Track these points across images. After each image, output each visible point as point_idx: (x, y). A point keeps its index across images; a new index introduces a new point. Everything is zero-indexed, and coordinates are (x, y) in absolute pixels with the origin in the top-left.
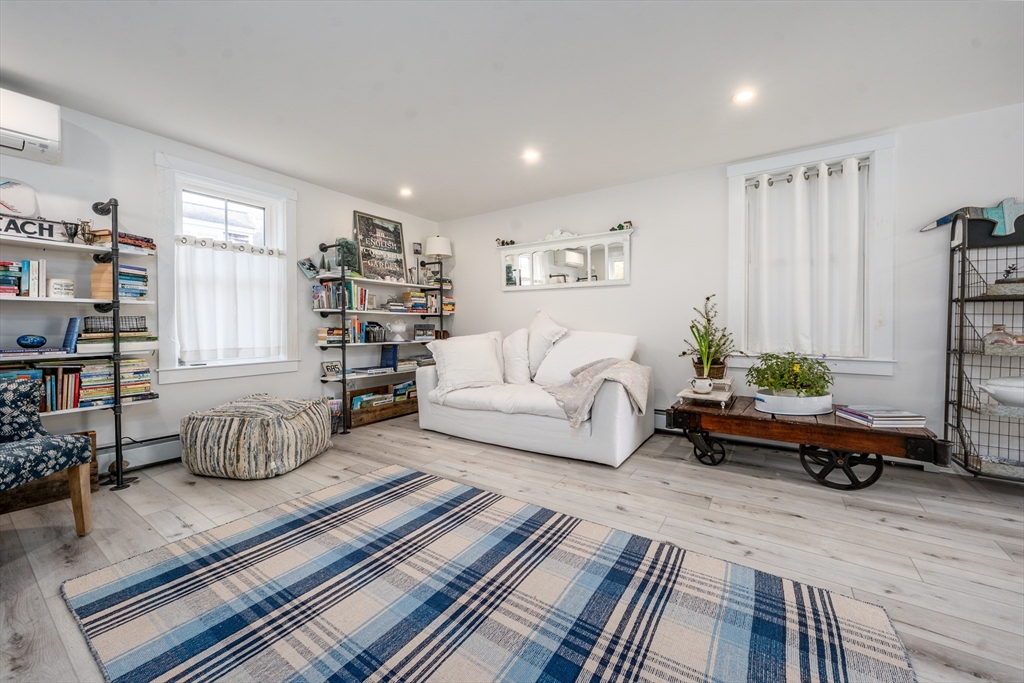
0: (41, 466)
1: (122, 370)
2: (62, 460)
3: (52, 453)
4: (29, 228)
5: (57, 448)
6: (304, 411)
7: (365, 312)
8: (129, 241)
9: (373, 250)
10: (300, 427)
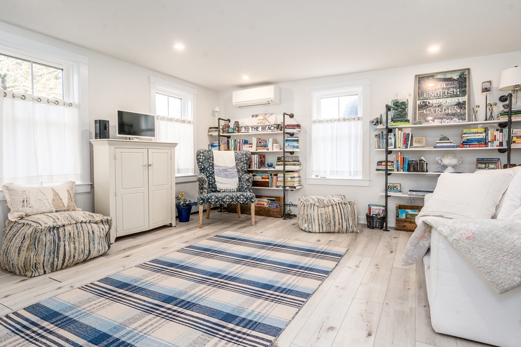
0: (239, 200)
1: (286, 176)
2: (245, 200)
3: (242, 197)
4: (272, 128)
5: (243, 196)
6: (332, 205)
7: (408, 149)
8: (291, 127)
9: (431, 101)
10: (323, 212)
